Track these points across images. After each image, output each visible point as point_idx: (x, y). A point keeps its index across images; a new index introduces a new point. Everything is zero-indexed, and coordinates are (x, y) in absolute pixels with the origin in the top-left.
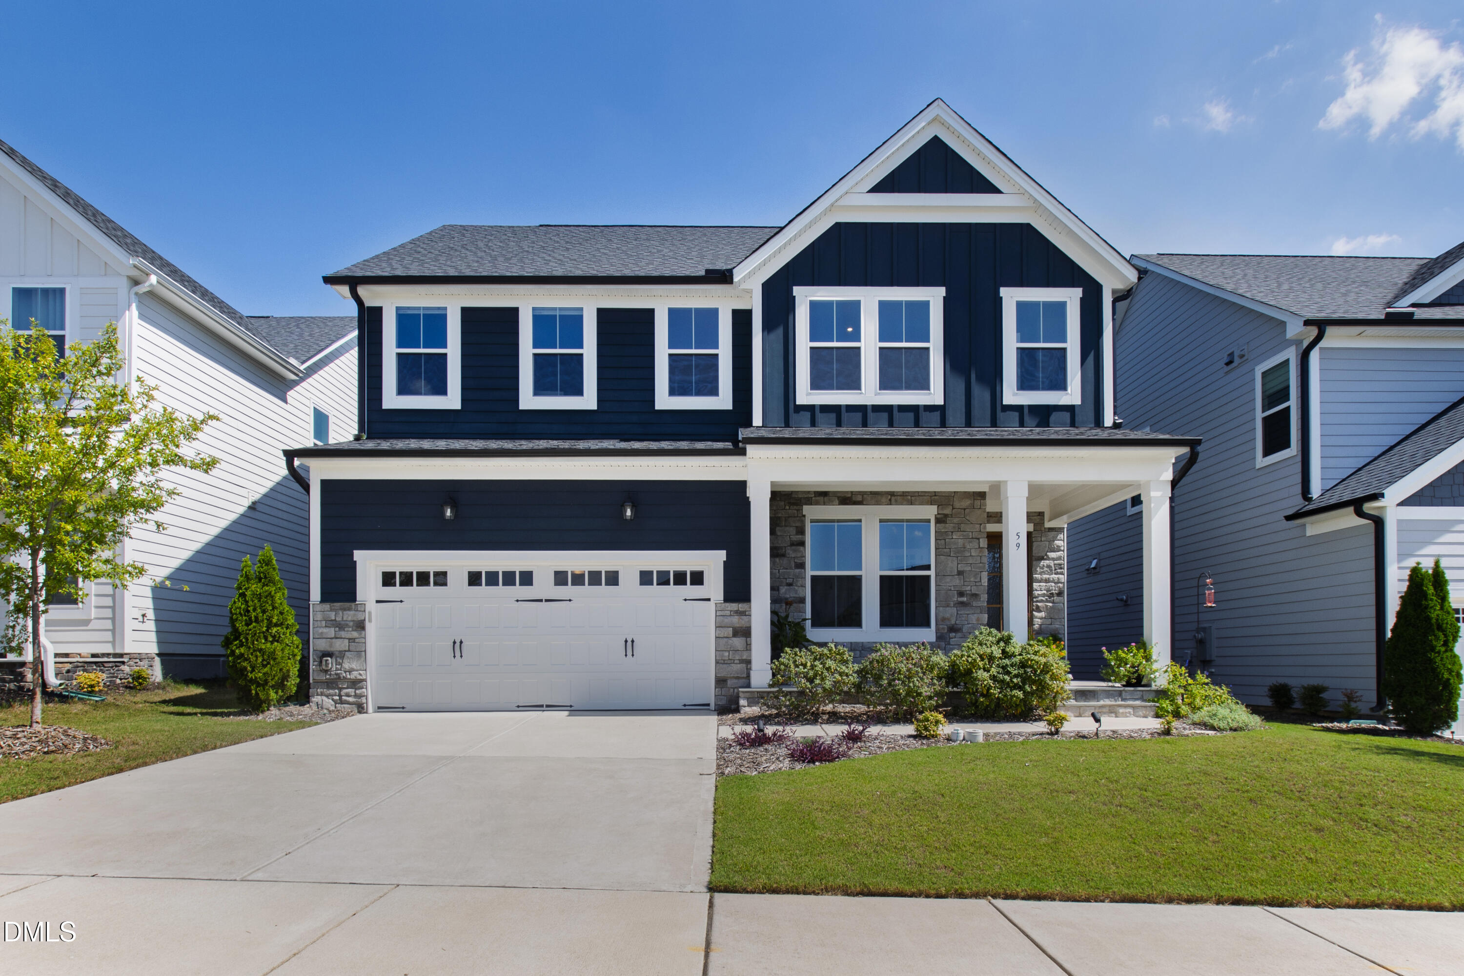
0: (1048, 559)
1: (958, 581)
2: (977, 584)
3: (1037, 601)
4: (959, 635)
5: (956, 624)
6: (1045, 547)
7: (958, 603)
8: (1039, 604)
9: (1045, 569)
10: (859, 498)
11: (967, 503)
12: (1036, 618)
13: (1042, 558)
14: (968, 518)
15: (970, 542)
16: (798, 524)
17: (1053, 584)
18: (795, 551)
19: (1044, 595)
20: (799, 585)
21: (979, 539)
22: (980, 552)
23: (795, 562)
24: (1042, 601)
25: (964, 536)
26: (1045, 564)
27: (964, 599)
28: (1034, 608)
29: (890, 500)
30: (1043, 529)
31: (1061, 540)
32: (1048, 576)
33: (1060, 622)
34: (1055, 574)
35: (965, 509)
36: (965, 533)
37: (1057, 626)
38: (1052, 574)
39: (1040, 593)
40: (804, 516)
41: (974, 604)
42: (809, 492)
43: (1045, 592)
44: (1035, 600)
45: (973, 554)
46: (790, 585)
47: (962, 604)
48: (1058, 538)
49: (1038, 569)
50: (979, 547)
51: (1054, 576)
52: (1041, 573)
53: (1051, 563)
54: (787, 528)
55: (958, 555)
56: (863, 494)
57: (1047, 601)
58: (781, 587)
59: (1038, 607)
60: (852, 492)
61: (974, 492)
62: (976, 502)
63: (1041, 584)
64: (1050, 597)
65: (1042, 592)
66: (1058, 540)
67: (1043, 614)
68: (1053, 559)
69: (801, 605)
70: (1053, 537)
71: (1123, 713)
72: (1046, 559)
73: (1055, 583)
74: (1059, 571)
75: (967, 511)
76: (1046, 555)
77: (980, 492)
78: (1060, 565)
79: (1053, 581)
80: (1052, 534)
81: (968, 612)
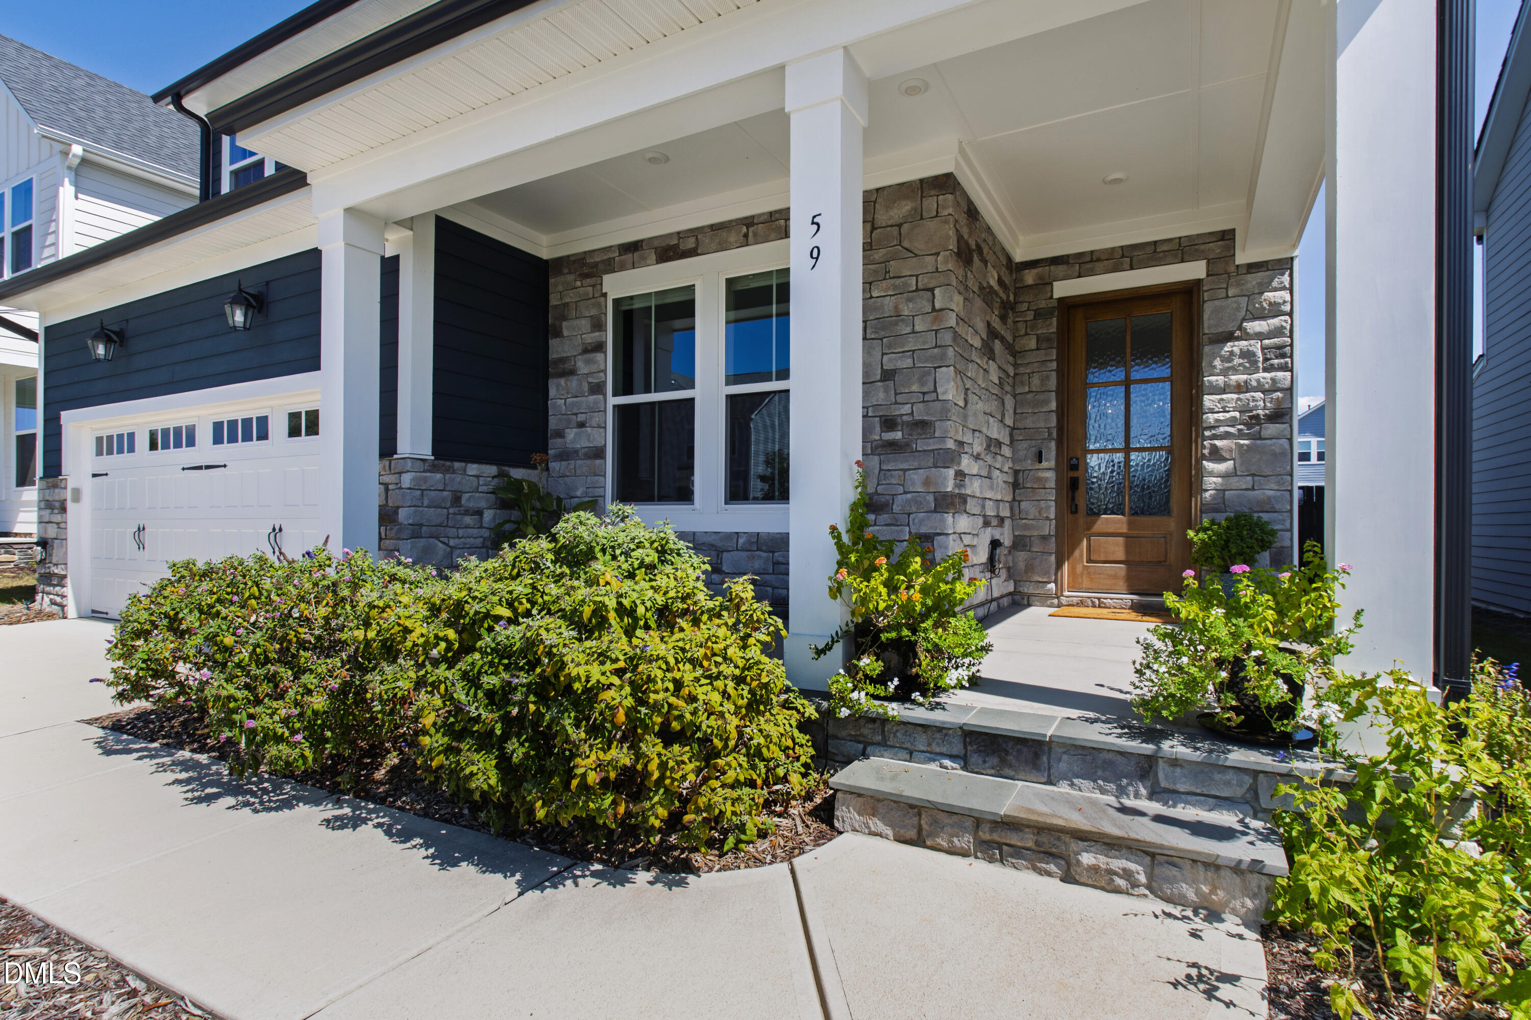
0: (1247, 336)
1: (881, 395)
2: (927, 398)
3: (1215, 437)
4: (884, 518)
5: (876, 493)
6: (1238, 309)
7: (883, 446)
8: (1218, 443)
9: (1237, 361)
10: (690, 243)
11: (906, 207)
12: (1211, 474)
13: (1230, 337)
14: (906, 244)
15: (909, 300)
16: (593, 312)
17: (1259, 395)
18: (588, 362)
19: (1232, 422)
20: (594, 424)
21: (932, 290)
22: (936, 319)
23: (589, 383)
24: (1226, 436)
25: (895, 287)
26: (1236, 350)
27: (898, 435)
28: (1206, 452)
29: (746, 236)
30: (1232, 269)
31: (1284, 288)
32: (1245, 377)
33: (1278, 483)
34: (1265, 370)
35: (900, 226)
36: (898, 282)
37: (1271, 493)
38: (1257, 371)
39: (1221, 416)
40: (605, 295)
41: (921, 445)
42: (609, 248)
43: (1237, 414)
44: (1207, 433)
45: (917, 328)
46: (582, 425)
47: (892, 445)
48: (1275, 284)
49: (1217, 363)
50: (934, 309)
51: (1261, 375)
52: (1225, 372)
53: (1256, 347)
54: (578, 321)
55: (882, 334)
56: (694, 232)
57: (1241, 435)
58: (567, 431)
59: (1215, 451)
60: (679, 233)
61: (922, 181)
62: (926, 202)
63: (1224, 396)
64: (1249, 425)
65: (1228, 415)
66: (1276, 290)
67: (1222, 467)
68: (1260, 336)
69: (598, 462)
70: (1260, 284)
71: (1095, 869)
72: (1238, 339)
73: (1263, 392)
74: (1276, 361)
75: (906, 227)
76: (1240, 328)
77: (936, 178)
78: (1280, 347)
79: (1260, 388)
80: (1253, 280)
81: (905, 466)
